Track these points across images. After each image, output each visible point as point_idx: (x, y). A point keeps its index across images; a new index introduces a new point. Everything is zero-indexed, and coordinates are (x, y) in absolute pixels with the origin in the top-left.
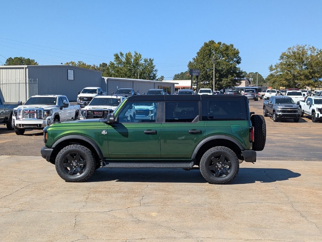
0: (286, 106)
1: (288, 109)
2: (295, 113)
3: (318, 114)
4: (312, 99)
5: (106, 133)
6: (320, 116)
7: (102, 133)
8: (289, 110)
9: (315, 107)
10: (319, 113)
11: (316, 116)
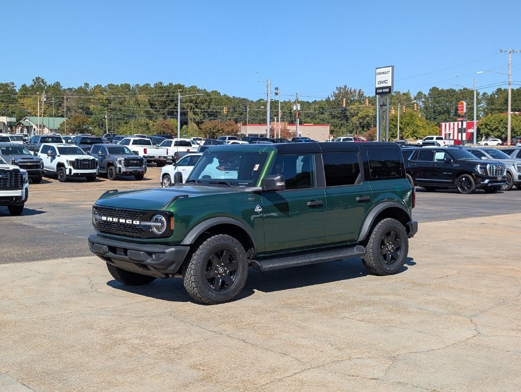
0: (23, 159)
1: (27, 162)
2: (38, 168)
3: (70, 170)
4: (54, 148)
5: (261, 210)
6: (73, 173)
7: (256, 210)
8: (29, 164)
9: (64, 159)
10: (71, 167)
11: (68, 172)
